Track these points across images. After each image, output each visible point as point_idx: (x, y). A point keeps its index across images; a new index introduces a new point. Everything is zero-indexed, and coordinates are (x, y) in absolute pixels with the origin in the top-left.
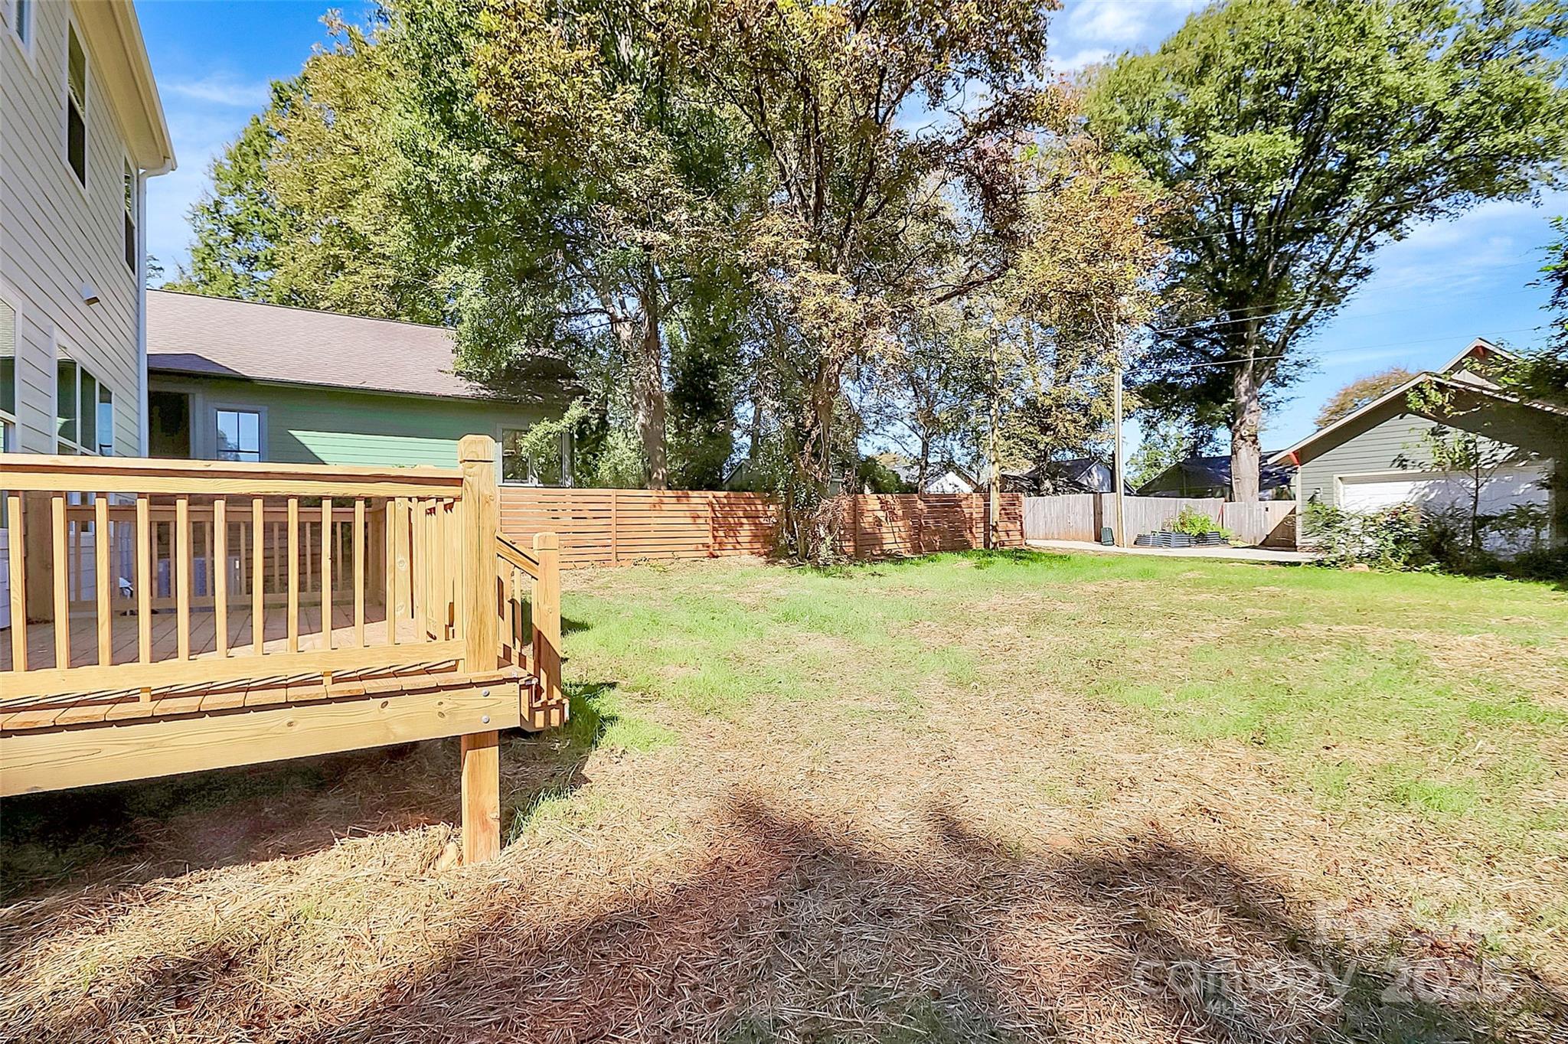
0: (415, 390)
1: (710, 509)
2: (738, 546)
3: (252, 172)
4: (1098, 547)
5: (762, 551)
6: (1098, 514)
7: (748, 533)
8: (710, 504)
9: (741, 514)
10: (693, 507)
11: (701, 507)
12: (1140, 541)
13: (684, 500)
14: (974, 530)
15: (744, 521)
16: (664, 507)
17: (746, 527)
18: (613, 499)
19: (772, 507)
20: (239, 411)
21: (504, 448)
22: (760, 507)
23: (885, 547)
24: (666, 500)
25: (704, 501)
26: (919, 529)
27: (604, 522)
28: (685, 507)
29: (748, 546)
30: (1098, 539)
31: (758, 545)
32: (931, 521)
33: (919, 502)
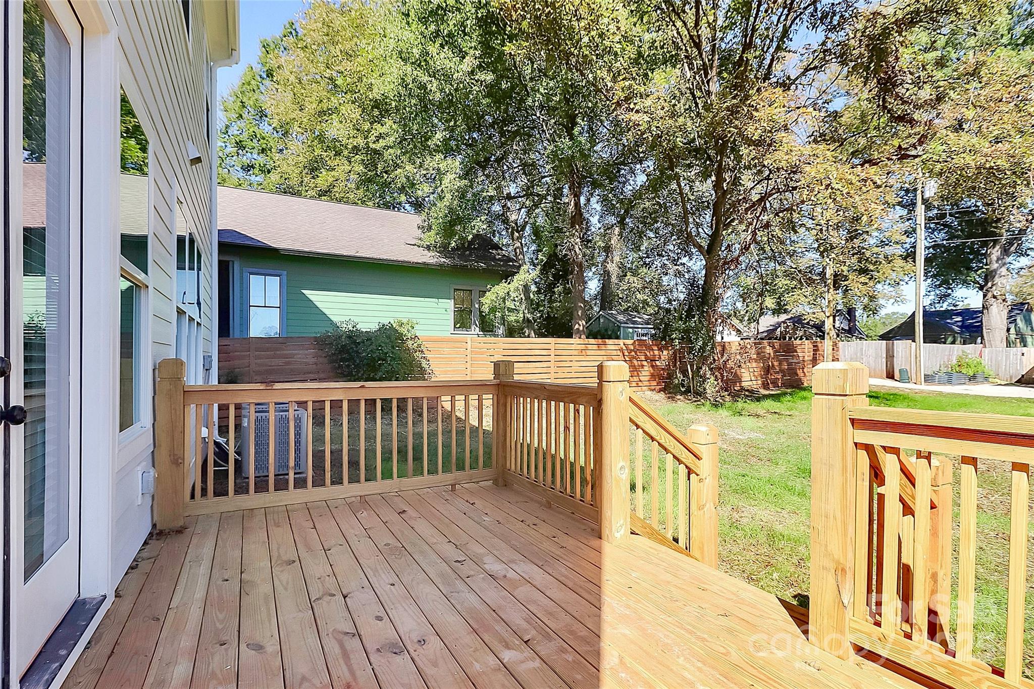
0: (395, 259)
1: (621, 354)
2: (640, 384)
3: (252, 103)
4: (890, 383)
5: (658, 387)
6: (890, 356)
7: (647, 373)
8: (621, 350)
9: (643, 358)
10: (609, 352)
11: (615, 353)
12: (928, 379)
13: (603, 347)
14: (805, 370)
15: (645, 363)
16: (589, 353)
17: (646, 368)
18: (551, 346)
19: (665, 352)
20: (265, 275)
21: (455, 304)
22: (656, 353)
23: (743, 384)
24: (590, 347)
25: (616, 347)
26: (767, 370)
27: (545, 364)
28: (603, 353)
29: (647, 383)
30: (890, 376)
31: (654, 383)
32: (776, 364)
33: (768, 347)
